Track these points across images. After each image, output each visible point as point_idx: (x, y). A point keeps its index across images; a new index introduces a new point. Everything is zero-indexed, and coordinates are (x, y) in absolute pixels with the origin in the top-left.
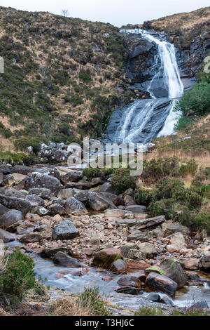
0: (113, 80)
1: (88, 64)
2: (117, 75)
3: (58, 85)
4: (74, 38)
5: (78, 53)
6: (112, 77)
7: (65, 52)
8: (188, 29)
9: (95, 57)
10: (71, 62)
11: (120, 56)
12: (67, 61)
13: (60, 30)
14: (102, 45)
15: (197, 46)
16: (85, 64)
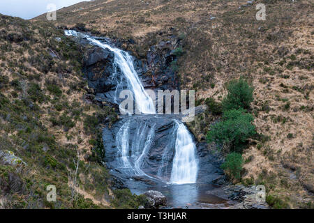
0: (79, 91)
1: (50, 73)
2: (82, 85)
3: (37, 103)
4: (28, 42)
5: (38, 60)
6: (78, 88)
7: (25, 60)
8: (141, 38)
9: (56, 65)
10: (34, 71)
11: (78, 64)
12: (30, 70)
13: (10, 32)
14: (58, 51)
15: (154, 56)
16: (46, 72)
